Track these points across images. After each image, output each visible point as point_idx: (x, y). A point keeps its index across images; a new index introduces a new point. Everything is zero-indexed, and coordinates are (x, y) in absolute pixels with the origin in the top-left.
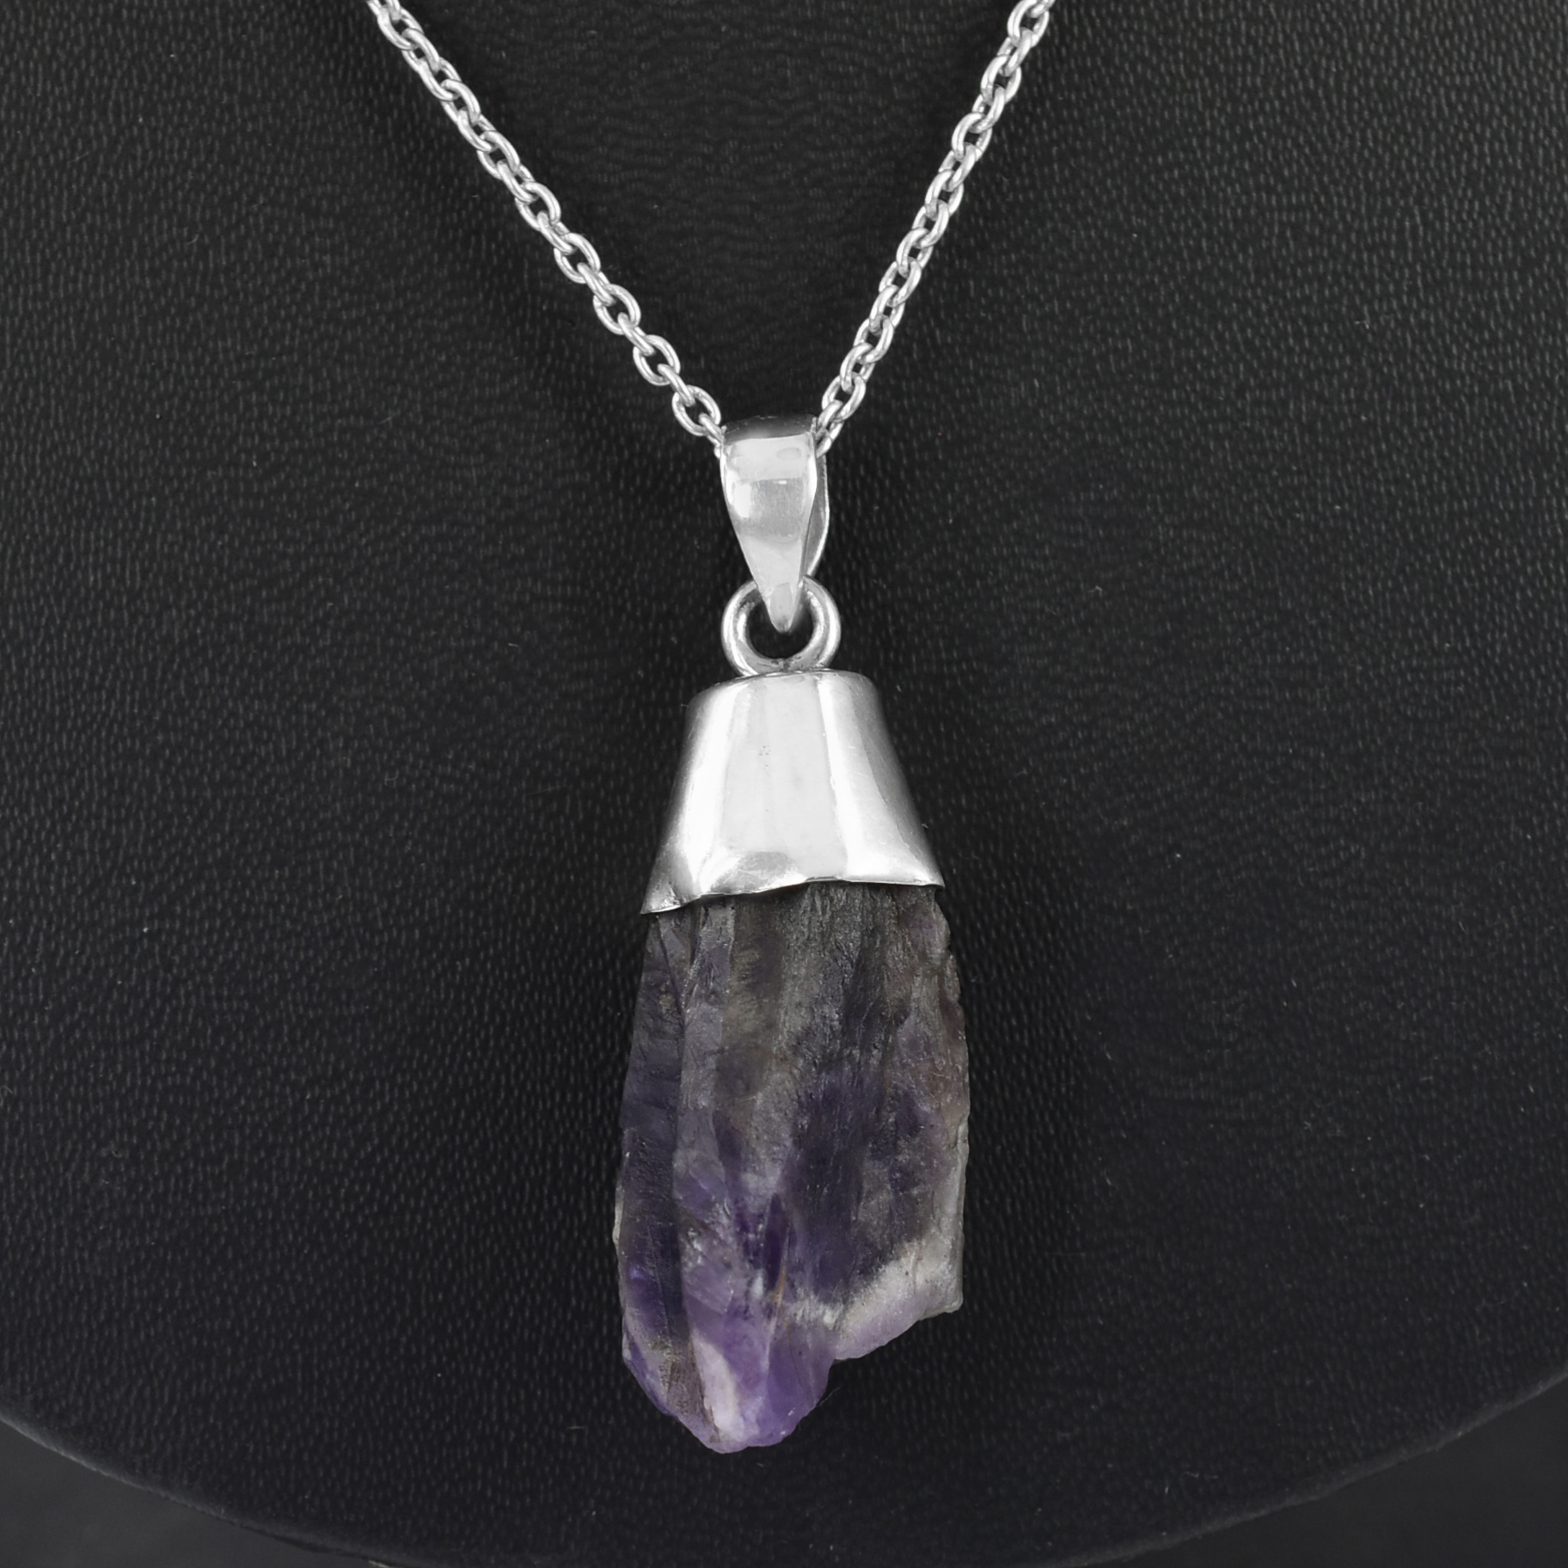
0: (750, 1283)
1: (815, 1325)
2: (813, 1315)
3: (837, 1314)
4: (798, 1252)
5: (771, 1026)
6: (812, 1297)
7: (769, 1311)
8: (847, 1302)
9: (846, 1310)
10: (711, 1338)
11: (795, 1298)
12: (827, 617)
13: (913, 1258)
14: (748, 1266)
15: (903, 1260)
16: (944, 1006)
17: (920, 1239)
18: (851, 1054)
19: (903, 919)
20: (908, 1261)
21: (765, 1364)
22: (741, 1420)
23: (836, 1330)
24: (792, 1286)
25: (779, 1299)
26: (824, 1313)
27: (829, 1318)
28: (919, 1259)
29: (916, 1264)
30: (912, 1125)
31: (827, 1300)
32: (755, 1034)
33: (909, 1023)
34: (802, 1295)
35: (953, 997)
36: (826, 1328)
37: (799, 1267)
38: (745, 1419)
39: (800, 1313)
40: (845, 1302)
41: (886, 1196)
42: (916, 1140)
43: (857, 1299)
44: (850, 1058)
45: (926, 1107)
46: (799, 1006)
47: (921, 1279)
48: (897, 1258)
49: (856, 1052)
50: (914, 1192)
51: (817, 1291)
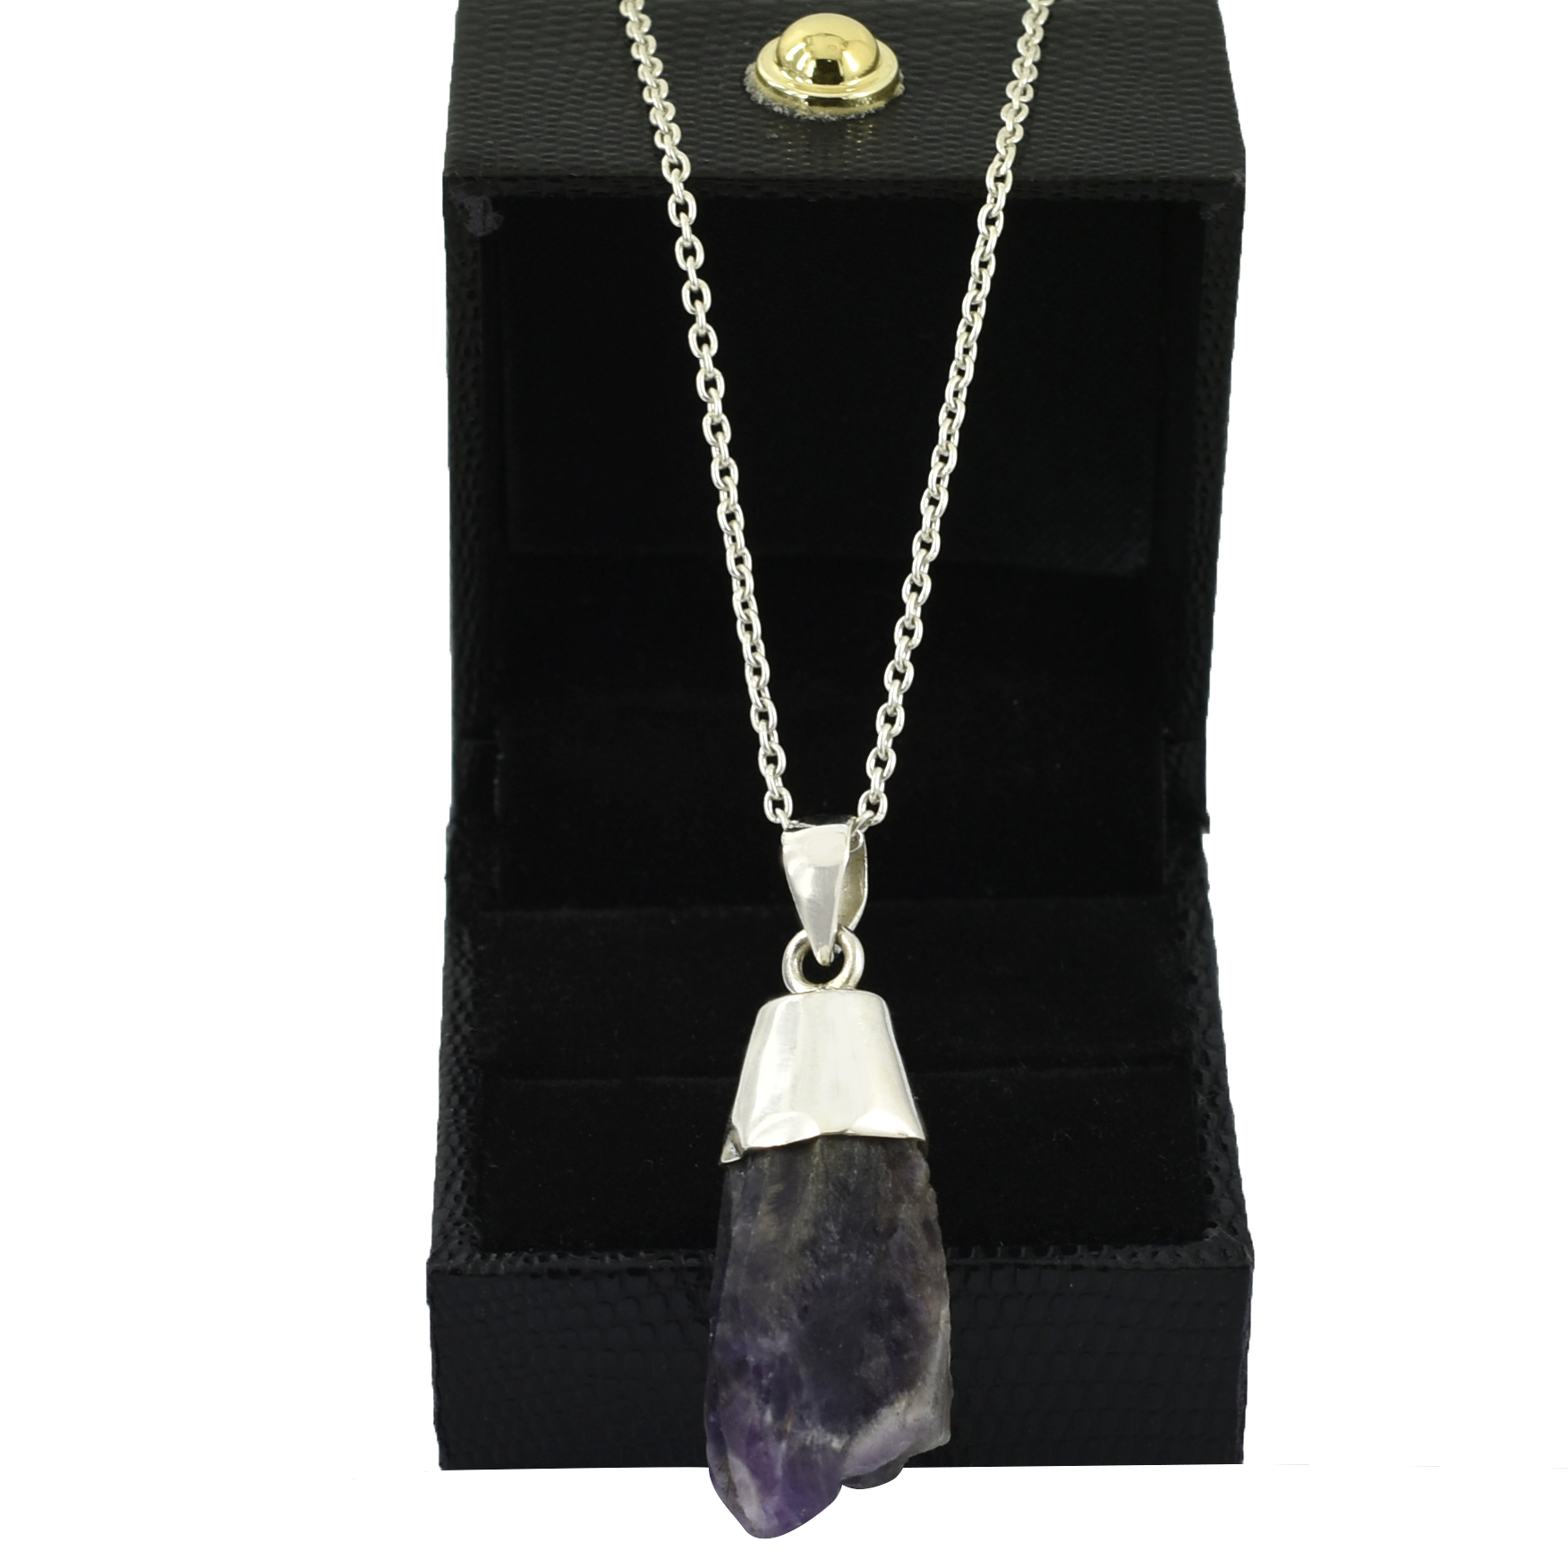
0: (763, 1414)
1: (825, 1448)
2: (821, 1441)
3: (844, 1441)
4: (806, 1394)
5: (785, 1235)
6: (820, 1427)
7: (780, 1435)
8: (852, 1433)
9: (851, 1439)
10: (739, 1455)
11: (804, 1428)
12: (854, 955)
13: (904, 1404)
14: (761, 1402)
15: (897, 1405)
16: (926, 1225)
17: (909, 1390)
18: (848, 1257)
19: (892, 1164)
20: (900, 1405)
21: (779, 1472)
22: (762, 1512)
23: (843, 1453)
24: (801, 1419)
25: (789, 1427)
26: (831, 1441)
27: (836, 1444)
28: (909, 1404)
29: (906, 1408)
30: (903, 1310)
31: (835, 1431)
32: (775, 1242)
33: (897, 1236)
34: (810, 1426)
35: (933, 1216)
36: (834, 1452)
37: (807, 1406)
38: (766, 1512)
39: (809, 1438)
40: (850, 1433)
41: (883, 1359)
42: (906, 1320)
43: (860, 1432)
44: (848, 1259)
45: (909, 1296)
46: (806, 1222)
47: (910, 1418)
48: (892, 1404)
49: (853, 1256)
50: (906, 1357)
51: (823, 1424)
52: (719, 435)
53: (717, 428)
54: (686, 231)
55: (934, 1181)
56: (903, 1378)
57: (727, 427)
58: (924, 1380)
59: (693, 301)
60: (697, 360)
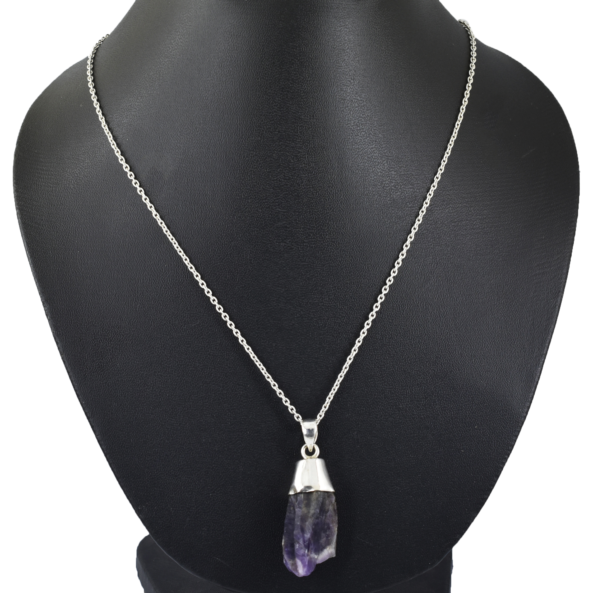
0: (305, 551)
1: (314, 558)
2: (314, 556)
4: (312, 546)
5: (309, 512)
8: (319, 555)
9: (318, 556)
10: (299, 559)
11: (311, 554)
12: (317, 450)
13: (328, 548)
14: (305, 548)
15: (327, 549)
16: (334, 510)
17: (330, 546)
19: (328, 497)
20: (328, 549)
21: (307, 563)
22: (303, 572)
23: (317, 559)
24: (311, 552)
25: (309, 554)
27: (316, 557)
28: (329, 549)
30: (329, 528)
31: (316, 554)
32: (306, 513)
33: (329, 512)
35: (336, 508)
37: (312, 549)
39: (312, 556)
41: (325, 539)
42: (330, 530)
43: (320, 554)
44: (320, 517)
45: (331, 525)
46: (313, 509)
47: (330, 552)
48: (326, 548)
49: (321, 517)
50: (329, 538)
51: (314, 553)
52: (243, 342)
53: (242, 341)
54: (217, 304)
55: (336, 501)
56: (328, 543)
57: (244, 340)
58: (333, 543)
59: (225, 318)
60: (232, 329)
